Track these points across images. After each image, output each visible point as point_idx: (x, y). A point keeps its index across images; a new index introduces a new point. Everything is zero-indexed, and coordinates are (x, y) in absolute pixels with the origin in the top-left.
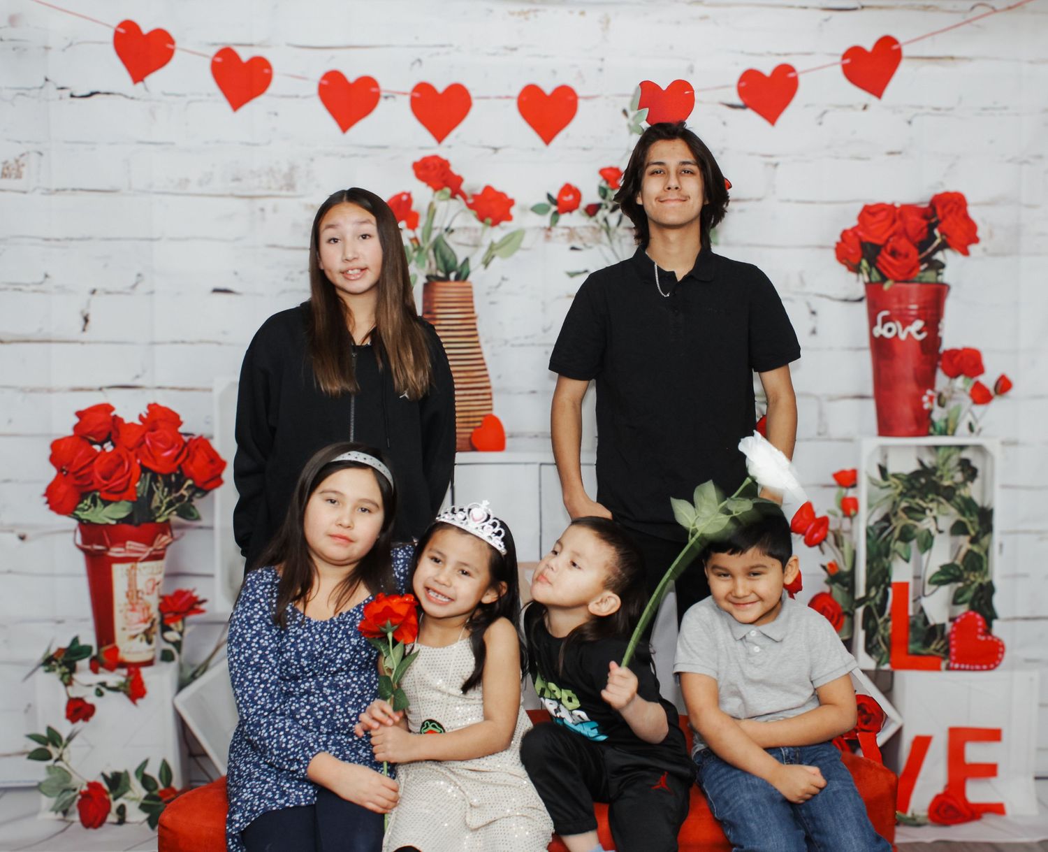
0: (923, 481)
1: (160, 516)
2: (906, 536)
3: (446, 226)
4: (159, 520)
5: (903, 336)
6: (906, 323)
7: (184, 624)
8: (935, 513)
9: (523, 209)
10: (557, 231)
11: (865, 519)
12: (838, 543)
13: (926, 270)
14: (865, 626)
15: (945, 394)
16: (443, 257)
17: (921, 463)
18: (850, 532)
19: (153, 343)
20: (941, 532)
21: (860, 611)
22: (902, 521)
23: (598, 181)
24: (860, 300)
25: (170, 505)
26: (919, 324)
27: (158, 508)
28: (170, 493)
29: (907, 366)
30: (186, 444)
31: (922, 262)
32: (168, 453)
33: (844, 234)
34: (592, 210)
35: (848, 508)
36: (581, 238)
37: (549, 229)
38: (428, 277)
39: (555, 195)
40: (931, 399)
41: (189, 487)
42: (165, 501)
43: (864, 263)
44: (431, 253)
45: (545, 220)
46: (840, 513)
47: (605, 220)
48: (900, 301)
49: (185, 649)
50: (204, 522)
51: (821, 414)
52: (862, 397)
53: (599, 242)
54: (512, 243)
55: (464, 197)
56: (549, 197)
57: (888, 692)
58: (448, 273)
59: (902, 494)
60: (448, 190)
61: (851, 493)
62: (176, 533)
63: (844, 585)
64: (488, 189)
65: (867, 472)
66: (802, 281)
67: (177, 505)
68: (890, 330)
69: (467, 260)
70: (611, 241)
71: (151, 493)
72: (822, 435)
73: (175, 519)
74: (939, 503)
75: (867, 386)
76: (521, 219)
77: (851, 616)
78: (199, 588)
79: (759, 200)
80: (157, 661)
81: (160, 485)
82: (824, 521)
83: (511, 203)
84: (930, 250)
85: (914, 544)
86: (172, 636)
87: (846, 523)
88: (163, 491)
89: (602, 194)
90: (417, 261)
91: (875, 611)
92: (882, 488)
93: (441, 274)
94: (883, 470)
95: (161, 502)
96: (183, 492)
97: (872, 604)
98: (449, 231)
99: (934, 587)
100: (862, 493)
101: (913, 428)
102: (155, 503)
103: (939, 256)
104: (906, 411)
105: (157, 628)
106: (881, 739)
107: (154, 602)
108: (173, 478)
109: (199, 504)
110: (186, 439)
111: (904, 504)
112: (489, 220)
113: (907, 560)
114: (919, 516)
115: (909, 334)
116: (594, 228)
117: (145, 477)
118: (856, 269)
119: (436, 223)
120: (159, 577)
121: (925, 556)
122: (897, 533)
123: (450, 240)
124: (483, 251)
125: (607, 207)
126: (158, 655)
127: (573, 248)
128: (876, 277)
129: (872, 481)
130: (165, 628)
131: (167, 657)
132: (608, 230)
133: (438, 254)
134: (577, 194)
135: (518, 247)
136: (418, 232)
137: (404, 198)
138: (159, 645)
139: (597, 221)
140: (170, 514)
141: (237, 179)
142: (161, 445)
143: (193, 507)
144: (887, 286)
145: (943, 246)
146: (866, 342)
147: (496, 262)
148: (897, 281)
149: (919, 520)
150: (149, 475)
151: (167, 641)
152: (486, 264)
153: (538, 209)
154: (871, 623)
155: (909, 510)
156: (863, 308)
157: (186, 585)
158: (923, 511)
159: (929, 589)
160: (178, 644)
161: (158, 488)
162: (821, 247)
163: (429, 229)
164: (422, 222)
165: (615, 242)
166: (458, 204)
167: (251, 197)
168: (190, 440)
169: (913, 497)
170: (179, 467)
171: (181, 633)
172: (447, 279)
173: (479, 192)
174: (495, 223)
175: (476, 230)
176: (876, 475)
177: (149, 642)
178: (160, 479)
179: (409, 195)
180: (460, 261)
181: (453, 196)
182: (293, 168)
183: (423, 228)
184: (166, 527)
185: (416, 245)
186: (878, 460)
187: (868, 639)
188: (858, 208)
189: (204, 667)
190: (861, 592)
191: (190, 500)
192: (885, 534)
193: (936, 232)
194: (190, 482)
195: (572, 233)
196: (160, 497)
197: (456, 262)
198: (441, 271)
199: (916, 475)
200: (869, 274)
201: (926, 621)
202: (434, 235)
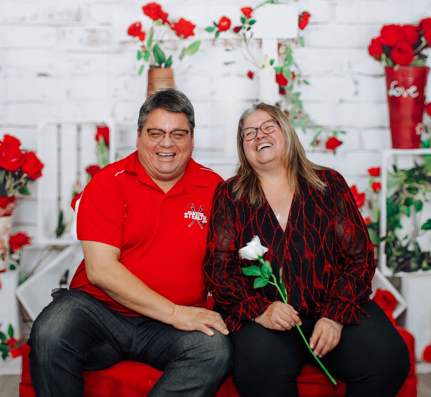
0: (417, 173)
1: (10, 193)
2: (408, 203)
3: (159, 38)
4: (10, 195)
5: (405, 95)
6: (407, 87)
7: (22, 250)
8: (424, 190)
9: (200, 30)
10: (219, 41)
11: (385, 194)
12: (370, 206)
13: (418, 59)
14: (386, 252)
15: (429, 127)
16: (158, 55)
17: (416, 164)
18: (377, 201)
19: (7, 103)
20: (427, 201)
21: (383, 244)
22: (405, 195)
23: (241, 14)
24: (381, 76)
25: (15, 187)
26: (413, 89)
27: (9, 189)
28: (15, 181)
29: (407, 111)
30: (23, 155)
31: (415, 55)
32: (14, 160)
33: (374, 41)
34: (237, 30)
35: (376, 187)
36: (231, 45)
37: (214, 40)
38: (151, 66)
39: (217, 22)
40: (421, 129)
41: (25, 178)
42: (13, 185)
43: (384, 56)
44: (152, 54)
45: (212, 35)
46: (371, 190)
47: (244, 35)
48: (403, 76)
49: (22, 263)
50: (33, 195)
51: (360, 137)
52: (382, 128)
53: (240, 46)
54: (194, 48)
55: (169, 23)
56: (215, 23)
57: (399, 288)
58: (160, 63)
59: (406, 181)
60: (160, 20)
61: (377, 180)
62: (18, 202)
63: (374, 229)
64: (182, 20)
65: (386, 169)
66: (350, 66)
67: (19, 187)
68: (398, 92)
69: (170, 58)
70: (247, 45)
71: (5, 181)
72: (361, 148)
73: (17, 194)
74: (426, 185)
75: (386, 122)
76: (199, 34)
77: (378, 246)
78: (29, 231)
79: (326, 23)
80: (7, 270)
81: (10, 177)
82: (363, 195)
83: (194, 27)
84: (419, 48)
85: (412, 208)
86: (15, 256)
87: (375, 196)
88: (11, 180)
89: (242, 21)
90: (145, 57)
91: (391, 244)
92: (395, 177)
93: (157, 64)
94: (395, 168)
95: (10, 186)
96: (22, 180)
97: (389, 240)
98: (161, 42)
99: (423, 231)
100: (383, 180)
101: (411, 144)
102: (7, 186)
103: (425, 52)
104: (407, 135)
105: (8, 252)
106: (396, 314)
107: (6, 239)
108: (17, 173)
109: (30, 186)
110: (23, 152)
111: (406, 186)
112: (182, 36)
113: (408, 216)
114: (414, 192)
115: (409, 95)
116: (238, 39)
117: (2, 173)
118: (379, 59)
119: (155, 38)
120: (9, 226)
121: (419, 214)
122: (403, 202)
123: (162, 47)
124: (179, 52)
125: (245, 28)
126: (8, 267)
127: (227, 50)
128: (390, 63)
129: (389, 174)
130: (12, 252)
131: (12, 268)
132: (245, 40)
133: (156, 54)
134: (229, 22)
135: (197, 50)
136: (145, 43)
137: (138, 25)
138: (9, 261)
139: (239, 35)
140: (15, 192)
141: (51, 16)
142: (10, 156)
143: (26, 188)
144: (397, 68)
145: (426, 47)
146: (385, 98)
147: (186, 58)
148: (402, 65)
149: (415, 194)
150: (4, 172)
151: (12, 259)
152: (181, 58)
153: (209, 30)
154: (389, 251)
155: (410, 189)
156: (383, 81)
157: (22, 229)
158: (417, 189)
159: (421, 232)
160: (18, 261)
161: (9, 178)
162: (360, 48)
163: (150, 41)
164: (147, 37)
165: (249, 46)
166: (166, 28)
167: (58, 26)
168: (26, 153)
169: (412, 182)
170: (20, 167)
171: (20, 255)
172: (160, 67)
173: (177, 20)
174: (186, 37)
175: (175, 41)
176: (391, 170)
177: (3, 259)
178: (10, 173)
179: (140, 23)
180: (167, 57)
181: (163, 23)
182: (80, 10)
183: (148, 40)
184: (12, 199)
185: (144, 49)
186: (392, 162)
187: (388, 259)
188: (380, 27)
189: (32, 274)
190: (383, 234)
191: (26, 184)
192: (397, 202)
193: (423, 39)
194: (25, 175)
195: (226, 42)
196: (10, 183)
197: (165, 58)
198: (157, 62)
199: (413, 170)
200: (387, 62)
201: (419, 250)
202: (153, 44)
